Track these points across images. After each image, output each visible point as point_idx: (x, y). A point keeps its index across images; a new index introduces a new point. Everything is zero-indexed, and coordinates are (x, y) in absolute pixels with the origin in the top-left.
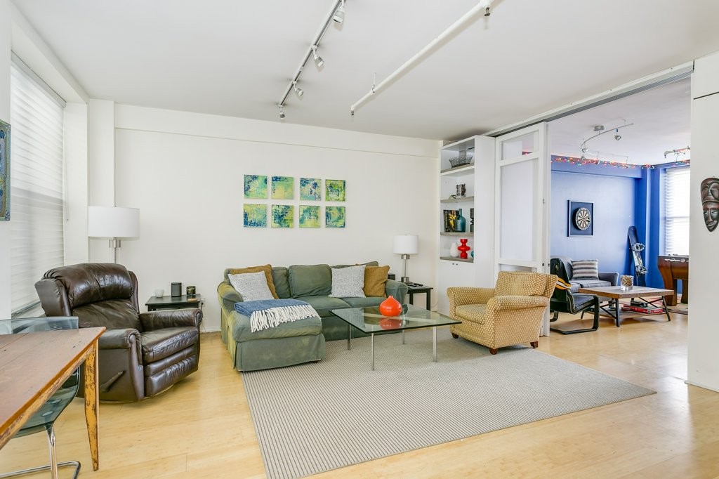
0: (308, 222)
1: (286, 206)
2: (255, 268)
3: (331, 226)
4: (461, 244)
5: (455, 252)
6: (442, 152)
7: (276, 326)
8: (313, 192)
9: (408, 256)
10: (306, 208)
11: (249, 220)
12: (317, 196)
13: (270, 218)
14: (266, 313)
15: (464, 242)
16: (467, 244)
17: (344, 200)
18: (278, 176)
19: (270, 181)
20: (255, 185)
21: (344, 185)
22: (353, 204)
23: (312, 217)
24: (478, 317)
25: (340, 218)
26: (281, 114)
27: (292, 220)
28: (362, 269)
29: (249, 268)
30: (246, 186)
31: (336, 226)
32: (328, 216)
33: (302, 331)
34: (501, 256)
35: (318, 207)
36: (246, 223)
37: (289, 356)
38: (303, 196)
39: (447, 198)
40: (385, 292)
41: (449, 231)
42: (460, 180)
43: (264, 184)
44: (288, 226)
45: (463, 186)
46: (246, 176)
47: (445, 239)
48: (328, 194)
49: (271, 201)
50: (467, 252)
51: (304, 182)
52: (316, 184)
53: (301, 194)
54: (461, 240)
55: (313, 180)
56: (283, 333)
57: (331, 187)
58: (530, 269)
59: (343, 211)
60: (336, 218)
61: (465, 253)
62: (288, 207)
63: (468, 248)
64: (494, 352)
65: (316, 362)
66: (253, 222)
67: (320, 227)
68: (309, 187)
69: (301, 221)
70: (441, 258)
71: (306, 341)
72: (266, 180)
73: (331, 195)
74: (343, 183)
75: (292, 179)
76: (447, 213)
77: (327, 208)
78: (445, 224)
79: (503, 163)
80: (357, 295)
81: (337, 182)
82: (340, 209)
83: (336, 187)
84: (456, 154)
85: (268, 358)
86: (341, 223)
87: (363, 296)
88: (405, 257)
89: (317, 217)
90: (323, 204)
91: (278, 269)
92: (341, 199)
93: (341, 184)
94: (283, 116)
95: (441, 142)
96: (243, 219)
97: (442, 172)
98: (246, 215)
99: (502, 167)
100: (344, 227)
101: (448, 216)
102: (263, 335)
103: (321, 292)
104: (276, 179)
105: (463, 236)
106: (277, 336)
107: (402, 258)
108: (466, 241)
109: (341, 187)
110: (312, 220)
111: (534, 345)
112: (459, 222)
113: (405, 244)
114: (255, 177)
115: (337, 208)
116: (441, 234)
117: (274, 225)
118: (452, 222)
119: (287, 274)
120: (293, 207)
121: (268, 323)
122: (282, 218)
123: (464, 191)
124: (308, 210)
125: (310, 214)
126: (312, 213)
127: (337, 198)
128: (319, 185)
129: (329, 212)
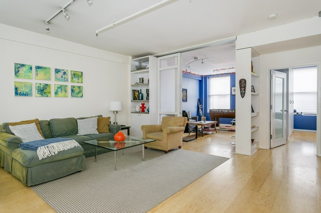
0: (60, 94)
1: (45, 84)
2: (27, 121)
3: (74, 97)
4: (141, 106)
5: (138, 109)
6: (131, 63)
7: (56, 154)
8: (63, 77)
9: (117, 112)
10: (59, 86)
11: (19, 92)
12: (66, 80)
13: (34, 91)
14: (47, 147)
15: (143, 105)
16: (145, 106)
17: (82, 82)
18: (40, 66)
19: (34, 69)
20: (22, 71)
21: (82, 75)
22: (87, 84)
23: (63, 91)
24: (159, 138)
25: (79, 92)
26: (47, 28)
27: (50, 93)
28: (96, 119)
29: (23, 122)
30: (17, 70)
31: (77, 97)
32: (72, 91)
33: (73, 155)
34: (160, 111)
35: (67, 86)
36: (16, 93)
37: (64, 171)
38: (57, 79)
39: (134, 84)
40: (109, 130)
41: (135, 100)
42: (141, 76)
43: (30, 70)
44: (47, 96)
45: (143, 78)
46: (16, 64)
47: (133, 103)
48: (72, 78)
49: (36, 81)
50: (144, 109)
51: (57, 71)
52: (65, 73)
53: (56, 78)
54: (142, 104)
55: (63, 70)
56: (61, 157)
57: (74, 75)
58: (174, 115)
59: (81, 88)
60: (77, 92)
61: (143, 109)
62: (47, 85)
63: (145, 108)
64: (166, 152)
65: (80, 171)
66: (22, 93)
67: (68, 97)
68: (61, 74)
69: (56, 93)
70: (132, 113)
71: (74, 160)
72: (31, 68)
73: (74, 79)
74: (81, 73)
75: (49, 68)
76: (134, 91)
77: (72, 86)
78: (133, 96)
79: (161, 69)
80: (94, 133)
81: (78, 73)
82: (79, 87)
83: (77, 75)
84: (137, 64)
85: (50, 174)
86: (80, 94)
87: (98, 133)
88: (115, 112)
89: (66, 91)
90: (69, 84)
91: (43, 121)
92: (80, 82)
93: (80, 74)
94: (48, 29)
95: (131, 57)
96: (14, 91)
97: (131, 71)
98: (16, 89)
99: (160, 71)
100: (82, 97)
101: (134, 93)
102: (48, 161)
103: (72, 133)
104: (38, 68)
105: (142, 102)
106: (57, 160)
107: (114, 113)
108: (144, 104)
109: (80, 76)
110: (63, 93)
111: (180, 147)
112: (140, 95)
113: (116, 106)
114: (23, 65)
115: (78, 86)
116: (131, 101)
117: (37, 95)
118: (136, 95)
119: (49, 124)
120: (50, 85)
121: (50, 153)
122: (43, 91)
123: (143, 81)
124: (60, 87)
125: (62, 89)
126: (63, 89)
127: (78, 81)
128: (67, 73)
129: (73, 88)
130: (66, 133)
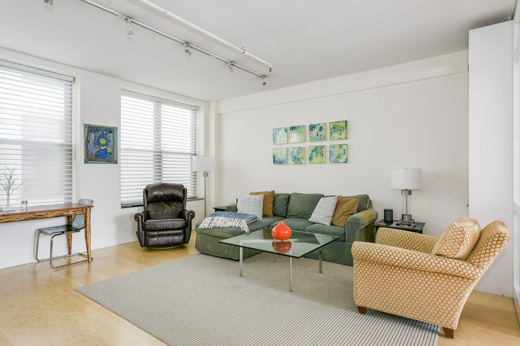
0: (315, 159)
1: (299, 148)
3: (334, 162)
8: (319, 135)
9: (410, 192)
10: (313, 148)
11: (276, 160)
12: (322, 138)
17: (346, 138)
18: (294, 126)
19: (289, 131)
20: (279, 135)
21: (346, 125)
22: (355, 141)
23: (319, 155)
26: (263, 82)
27: (303, 158)
28: (335, 200)
30: (274, 136)
31: (338, 162)
32: (331, 153)
35: (323, 146)
36: (274, 162)
38: (312, 139)
43: (285, 133)
44: (301, 163)
46: (274, 130)
48: (331, 135)
49: (290, 145)
51: (312, 127)
52: (322, 128)
53: (310, 137)
55: (319, 124)
57: (334, 128)
59: (344, 148)
60: (341, 156)
62: (301, 148)
66: (279, 161)
67: (325, 163)
68: (316, 130)
69: (310, 158)
72: (286, 130)
73: (334, 135)
74: (345, 123)
75: (304, 126)
77: (331, 147)
80: (323, 223)
81: (339, 123)
82: (342, 147)
83: (341, 128)
86: (343, 159)
87: (329, 224)
88: (406, 193)
89: (323, 155)
90: (327, 144)
92: (343, 137)
93: (343, 125)
94: (265, 84)
96: (272, 159)
98: (274, 157)
100: (346, 162)
104: (293, 128)
109: (343, 127)
110: (319, 157)
114: (279, 129)
115: (339, 145)
117: (291, 162)
119: (289, 198)
120: (304, 148)
122: (296, 157)
124: (315, 150)
125: (317, 152)
126: (319, 152)
127: (340, 137)
128: (324, 128)
129: (332, 149)
130: (299, 214)
